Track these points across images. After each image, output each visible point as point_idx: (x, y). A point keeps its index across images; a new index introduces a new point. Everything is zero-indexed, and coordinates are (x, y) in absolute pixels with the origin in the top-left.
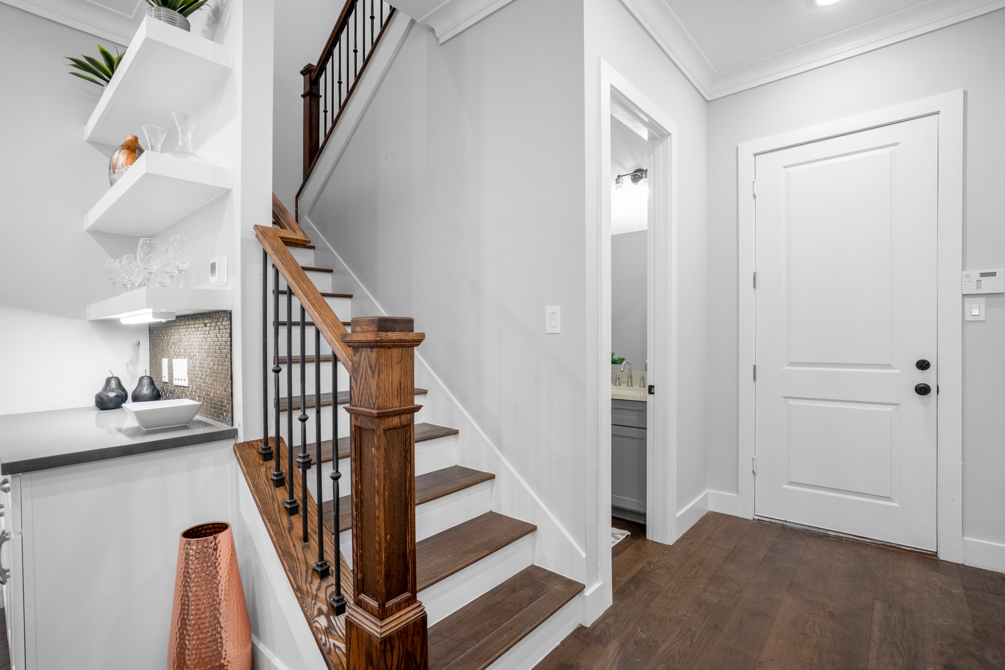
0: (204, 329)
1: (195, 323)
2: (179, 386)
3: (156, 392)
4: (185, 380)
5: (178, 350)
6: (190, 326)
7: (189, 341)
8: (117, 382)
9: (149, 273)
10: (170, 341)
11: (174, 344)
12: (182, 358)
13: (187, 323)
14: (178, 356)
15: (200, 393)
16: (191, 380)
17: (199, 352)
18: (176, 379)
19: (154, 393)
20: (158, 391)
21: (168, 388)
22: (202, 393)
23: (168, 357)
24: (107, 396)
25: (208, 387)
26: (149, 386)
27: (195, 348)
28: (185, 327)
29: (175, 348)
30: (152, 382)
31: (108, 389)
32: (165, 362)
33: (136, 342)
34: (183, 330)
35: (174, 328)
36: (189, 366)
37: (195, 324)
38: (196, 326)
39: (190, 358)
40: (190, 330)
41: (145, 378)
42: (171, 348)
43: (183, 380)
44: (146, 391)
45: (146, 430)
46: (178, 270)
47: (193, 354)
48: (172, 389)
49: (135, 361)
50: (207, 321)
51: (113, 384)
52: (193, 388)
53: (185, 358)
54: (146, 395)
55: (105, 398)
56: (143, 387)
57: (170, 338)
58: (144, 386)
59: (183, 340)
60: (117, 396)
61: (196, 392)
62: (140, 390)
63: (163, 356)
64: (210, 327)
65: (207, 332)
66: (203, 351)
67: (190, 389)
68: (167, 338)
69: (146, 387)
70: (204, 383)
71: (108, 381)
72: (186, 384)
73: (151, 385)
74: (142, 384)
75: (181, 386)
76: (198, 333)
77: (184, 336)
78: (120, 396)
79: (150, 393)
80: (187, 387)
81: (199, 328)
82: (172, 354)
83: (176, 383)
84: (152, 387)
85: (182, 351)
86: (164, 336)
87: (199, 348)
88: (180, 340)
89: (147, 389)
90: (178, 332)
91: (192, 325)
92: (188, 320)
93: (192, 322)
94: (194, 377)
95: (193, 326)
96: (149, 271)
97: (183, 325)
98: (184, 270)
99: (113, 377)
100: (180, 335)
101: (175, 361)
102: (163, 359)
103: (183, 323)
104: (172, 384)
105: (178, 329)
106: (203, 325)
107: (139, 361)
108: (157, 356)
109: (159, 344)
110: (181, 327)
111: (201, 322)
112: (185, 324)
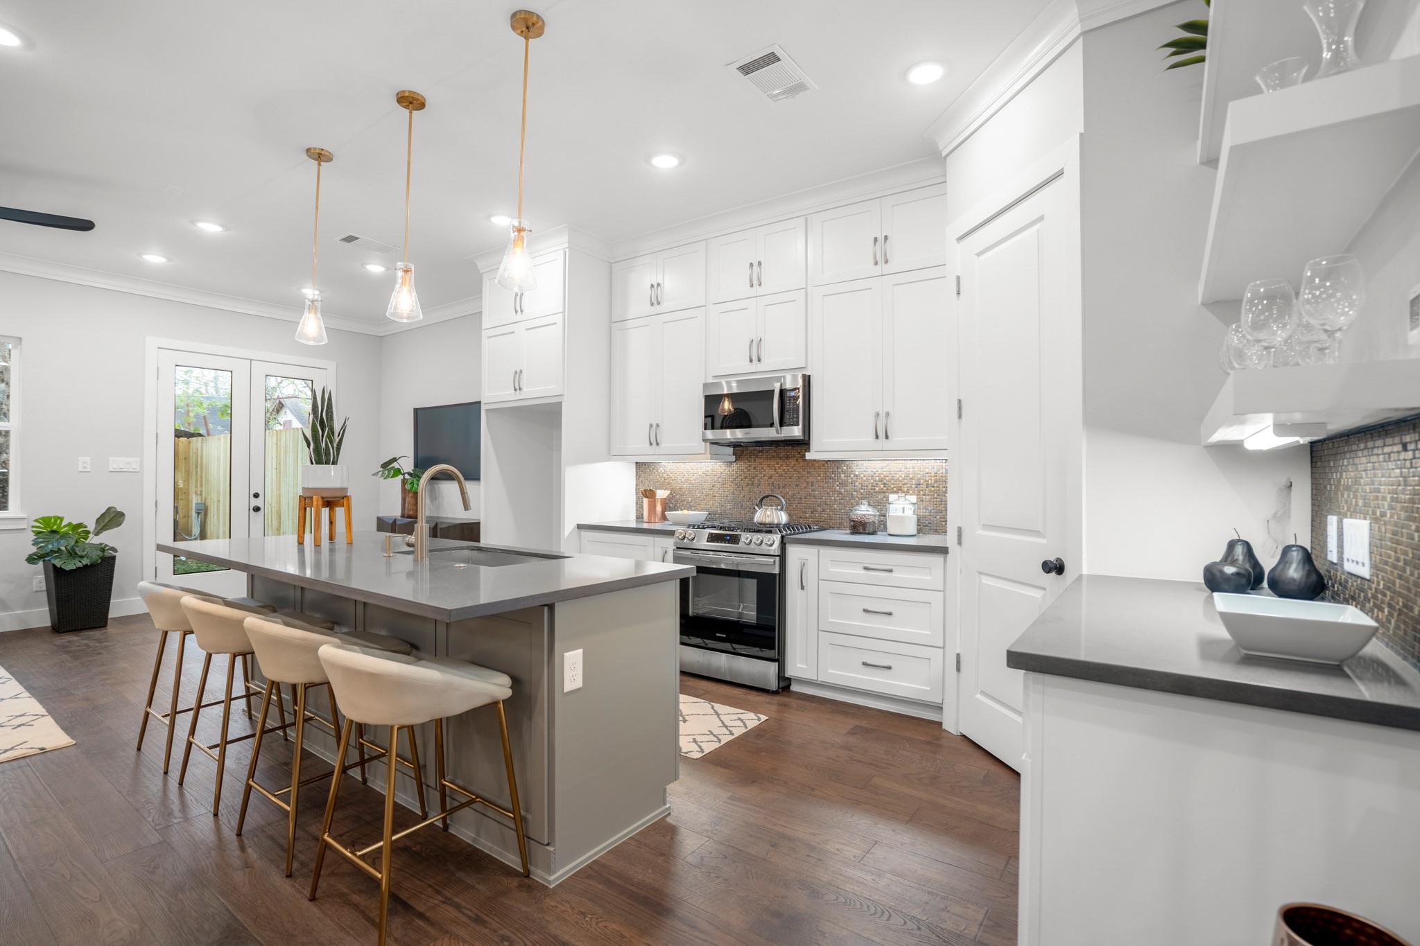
0: (1403, 455)
1: (1384, 443)
2: (1354, 575)
3: (1314, 577)
4: (1363, 564)
5: (1354, 501)
6: (1376, 451)
7: (1373, 483)
8: (1245, 550)
9: (1266, 348)
10: (1340, 482)
11: (1348, 488)
12: (1360, 519)
13: (1370, 444)
14: (1354, 513)
15: (1392, 598)
16: (1375, 567)
17: (1391, 508)
18: (1348, 560)
19: (1311, 580)
20: (1320, 577)
21: (1337, 574)
22: (1396, 600)
23: (1338, 514)
24: (1222, 572)
25: (1409, 589)
26: (1301, 566)
27: (1384, 499)
28: (1366, 452)
29: (1348, 496)
30: (1307, 558)
31: (1230, 559)
32: (1332, 520)
33: (1283, 481)
34: (1362, 460)
35: (1348, 456)
36: (1372, 536)
37: (1385, 445)
38: (1387, 450)
39: (1375, 520)
40: (1374, 459)
41: (1294, 549)
42: (1343, 495)
43: (1360, 564)
44: (1294, 572)
45: (1245, 652)
46: (1326, 331)
47: (1381, 512)
48: (1343, 577)
49: (1282, 516)
50: (1407, 438)
51: (1239, 551)
52: (1378, 584)
53: (1365, 518)
54: (1294, 580)
55: (1218, 574)
56: (1288, 565)
57: (1341, 475)
58: (1291, 563)
59: (1362, 481)
60: (1238, 574)
61: (1385, 595)
62: (1283, 570)
63: (1330, 512)
64: (1414, 451)
65: (1408, 463)
66: (1399, 506)
67: (1374, 586)
68: (1336, 476)
69: (1294, 566)
70: (1400, 577)
71: (1232, 545)
72: (1365, 572)
73: (1304, 564)
74: (1286, 559)
75: (1359, 577)
76: (1391, 465)
77: (1363, 473)
78: (1244, 576)
79: (1301, 578)
80: (1369, 581)
81: (1392, 455)
82: (1343, 509)
83: (1349, 567)
84: (1307, 568)
85: (1360, 503)
86: (1332, 473)
87: (1393, 499)
88: (1356, 481)
89: (1296, 570)
90: (1354, 464)
91: (1378, 447)
92: (1372, 437)
93: (1379, 443)
94: (1381, 560)
95: (1380, 452)
96: (1265, 344)
97: (1362, 450)
98: (1340, 329)
99: (1239, 541)
100: (1357, 470)
101: (1346, 521)
102: (1329, 517)
103: (1362, 446)
104: (1342, 566)
105: (1353, 458)
106: (1399, 448)
107: (1289, 517)
108: (1322, 510)
109: (1326, 487)
110: (1360, 454)
111: (1397, 440)
112: (1366, 448)
